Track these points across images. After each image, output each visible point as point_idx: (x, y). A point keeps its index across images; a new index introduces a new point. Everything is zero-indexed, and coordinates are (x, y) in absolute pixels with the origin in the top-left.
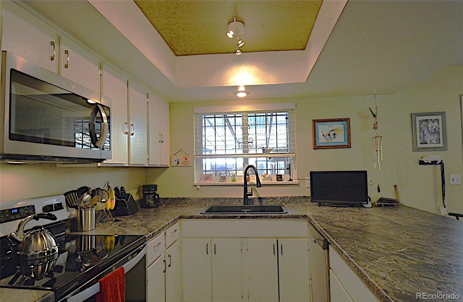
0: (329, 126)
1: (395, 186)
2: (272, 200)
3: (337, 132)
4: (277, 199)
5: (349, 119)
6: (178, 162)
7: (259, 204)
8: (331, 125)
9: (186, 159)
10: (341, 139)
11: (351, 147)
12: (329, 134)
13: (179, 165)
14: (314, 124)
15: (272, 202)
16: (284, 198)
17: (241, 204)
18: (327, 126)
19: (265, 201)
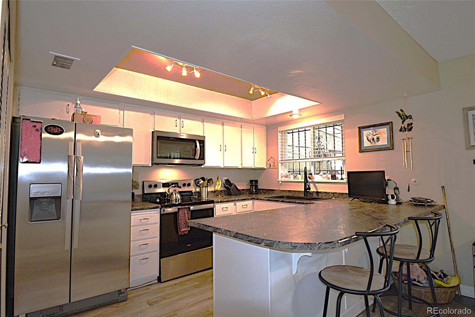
0: (373, 131)
1: (443, 187)
2: (326, 194)
3: (380, 135)
4: (329, 194)
5: (392, 122)
6: (270, 165)
7: (316, 196)
8: (375, 130)
9: (274, 163)
10: (384, 141)
11: (394, 148)
12: (373, 138)
13: (271, 167)
14: (359, 130)
15: (326, 196)
16: (334, 193)
17: (302, 195)
18: (371, 131)
19: (321, 195)
